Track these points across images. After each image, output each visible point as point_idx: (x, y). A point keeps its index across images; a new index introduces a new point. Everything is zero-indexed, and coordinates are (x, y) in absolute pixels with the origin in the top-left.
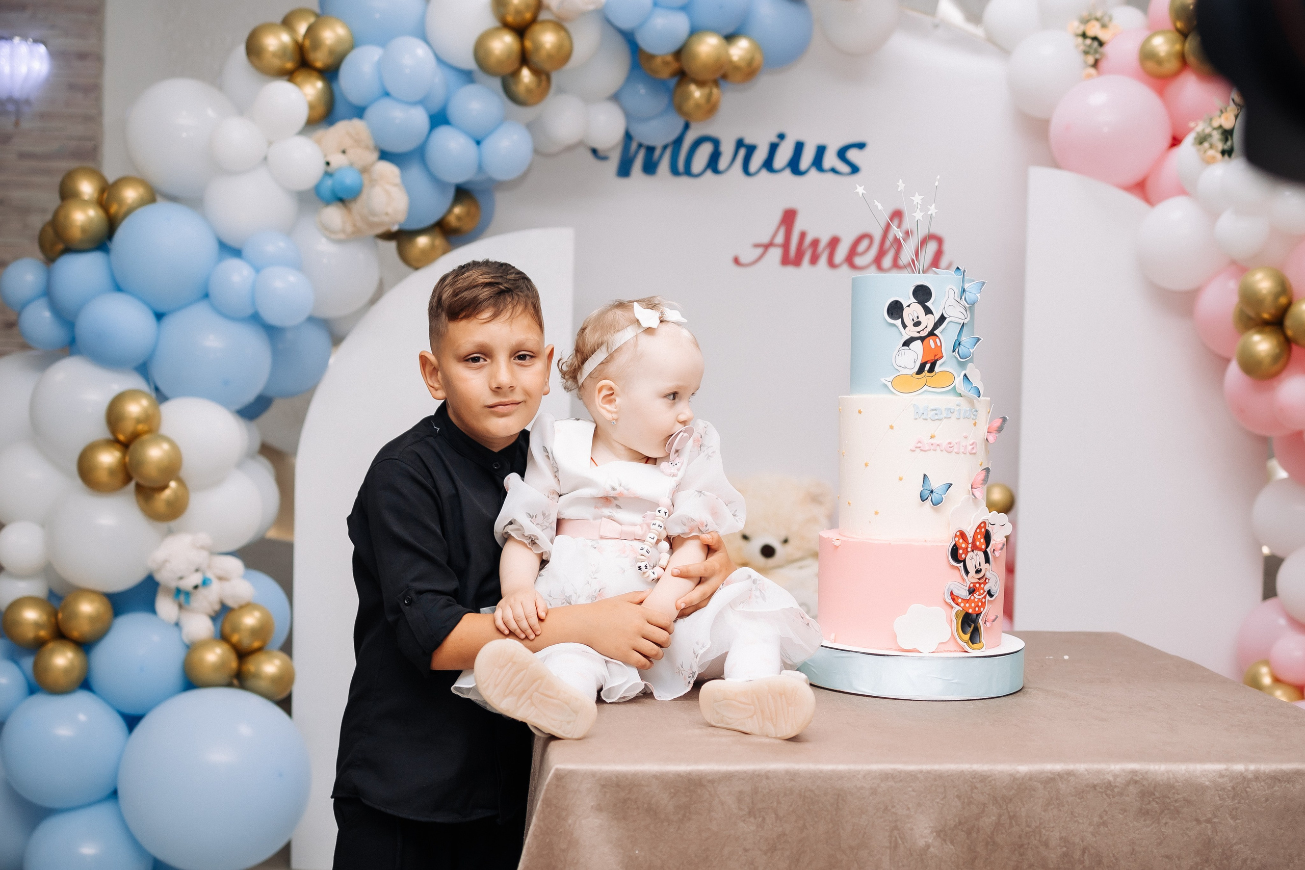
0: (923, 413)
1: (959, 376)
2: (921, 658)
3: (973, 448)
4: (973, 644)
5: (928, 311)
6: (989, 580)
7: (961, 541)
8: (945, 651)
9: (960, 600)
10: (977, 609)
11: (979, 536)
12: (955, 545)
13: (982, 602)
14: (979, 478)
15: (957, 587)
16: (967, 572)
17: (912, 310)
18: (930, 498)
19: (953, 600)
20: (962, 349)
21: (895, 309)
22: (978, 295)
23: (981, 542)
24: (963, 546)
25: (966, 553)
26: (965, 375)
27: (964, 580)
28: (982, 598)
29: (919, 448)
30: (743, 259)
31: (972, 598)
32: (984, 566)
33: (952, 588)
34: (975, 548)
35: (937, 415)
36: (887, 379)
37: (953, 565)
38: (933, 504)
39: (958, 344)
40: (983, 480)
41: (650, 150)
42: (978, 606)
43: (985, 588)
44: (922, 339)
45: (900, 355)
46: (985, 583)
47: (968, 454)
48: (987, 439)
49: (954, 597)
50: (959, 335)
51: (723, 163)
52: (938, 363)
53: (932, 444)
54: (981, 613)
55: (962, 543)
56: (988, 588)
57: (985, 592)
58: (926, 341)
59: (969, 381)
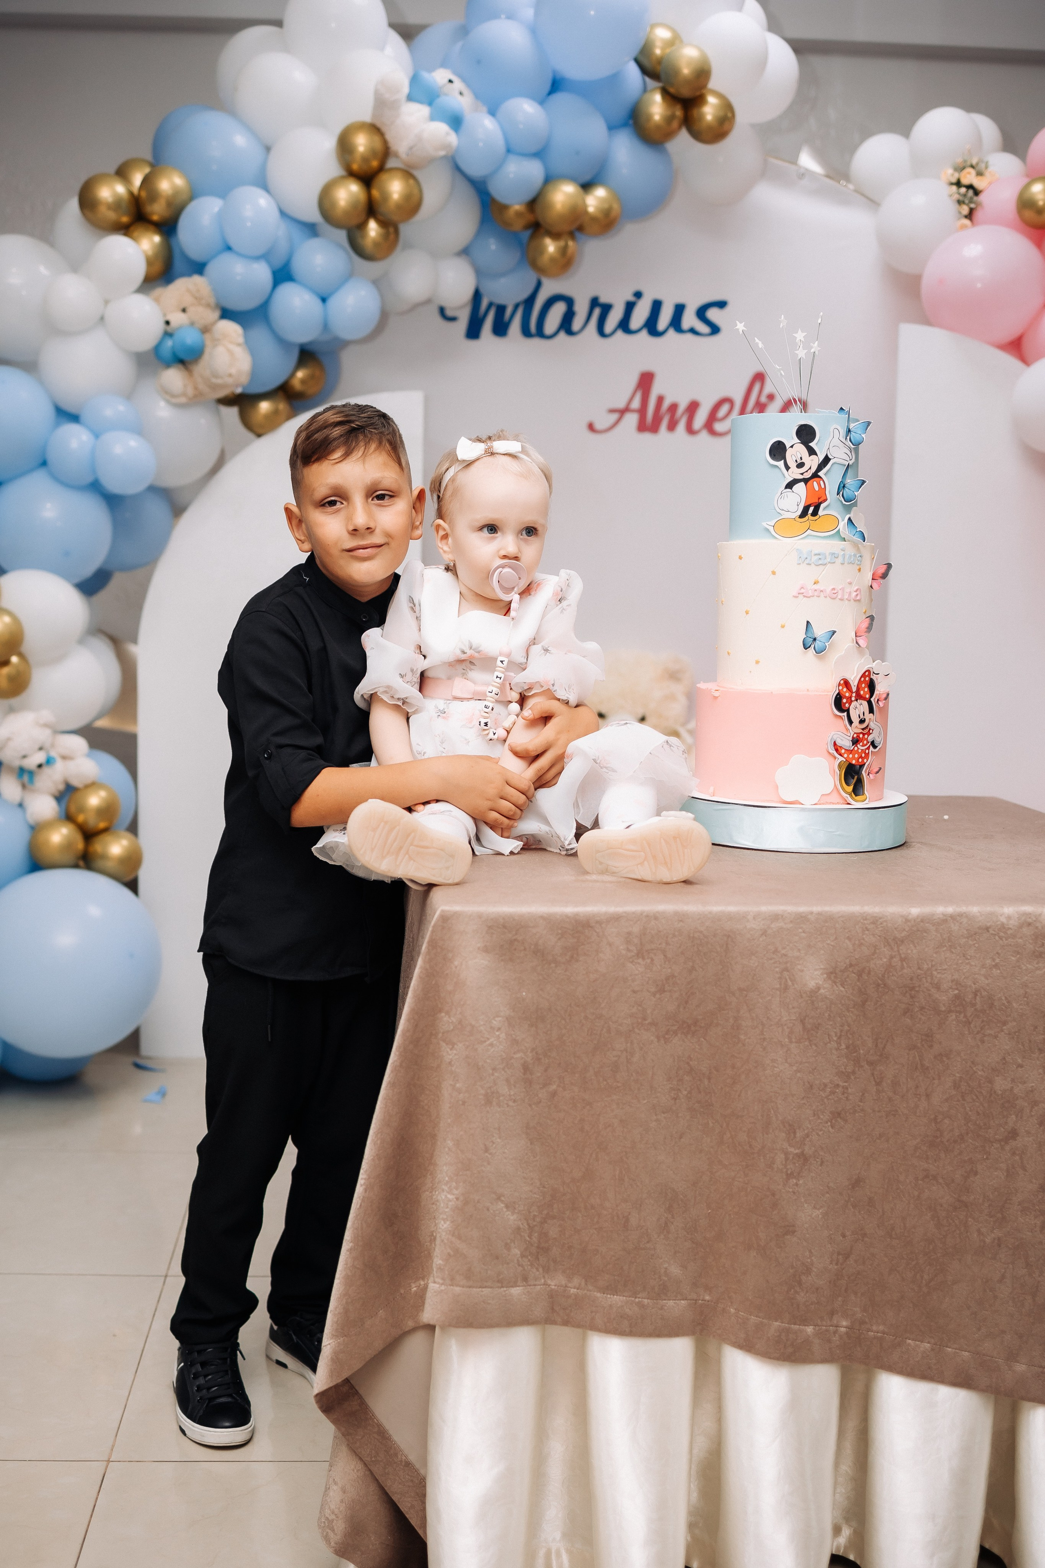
0: (807, 558)
1: (843, 520)
2: (803, 810)
3: (857, 595)
4: (857, 796)
5: (812, 452)
6: (873, 730)
7: (845, 690)
8: (827, 803)
9: (843, 751)
10: (860, 760)
11: (863, 685)
12: (838, 694)
13: (865, 753)
14: (864, 626)
15: (843, 738)
16: (851, 722)
17: (796, 451)
18: (813, 646)
19: (837, 750)
20: (847, 492)
21: (778, 450)
22: (863, 436)
23: (866, 690)
24: (847, 695)
25: (850, 702)
26: (850, 519)
27: (847, 730)
28: (866, 749)
29: (802, 594)
30: (598, 426)
31: (856, 748)
32: (868, 716)
33: (835, 738)
34: (859, 697)
35: (821, 560)
36: (769, 523)
37: (836, 715)
38: (816, 652)
39: (842, 487)
40: (867, 628)
41: (501, 309)
42: (861, 757)
43: (869, 739)
44: (806, 481)
45: (783, 497)
46: (869, 734)
47: (852, 600)
48: (871, 586)
49: (837, 748)
50: (844, 477)
51: (577, 324)
52: (822, 506)
53: (816, 590)
54: (865, 764)
55: (846, 692)
56: (871, 739)
57: (869, 742)
58: (810, 483)
59: (854, 525)
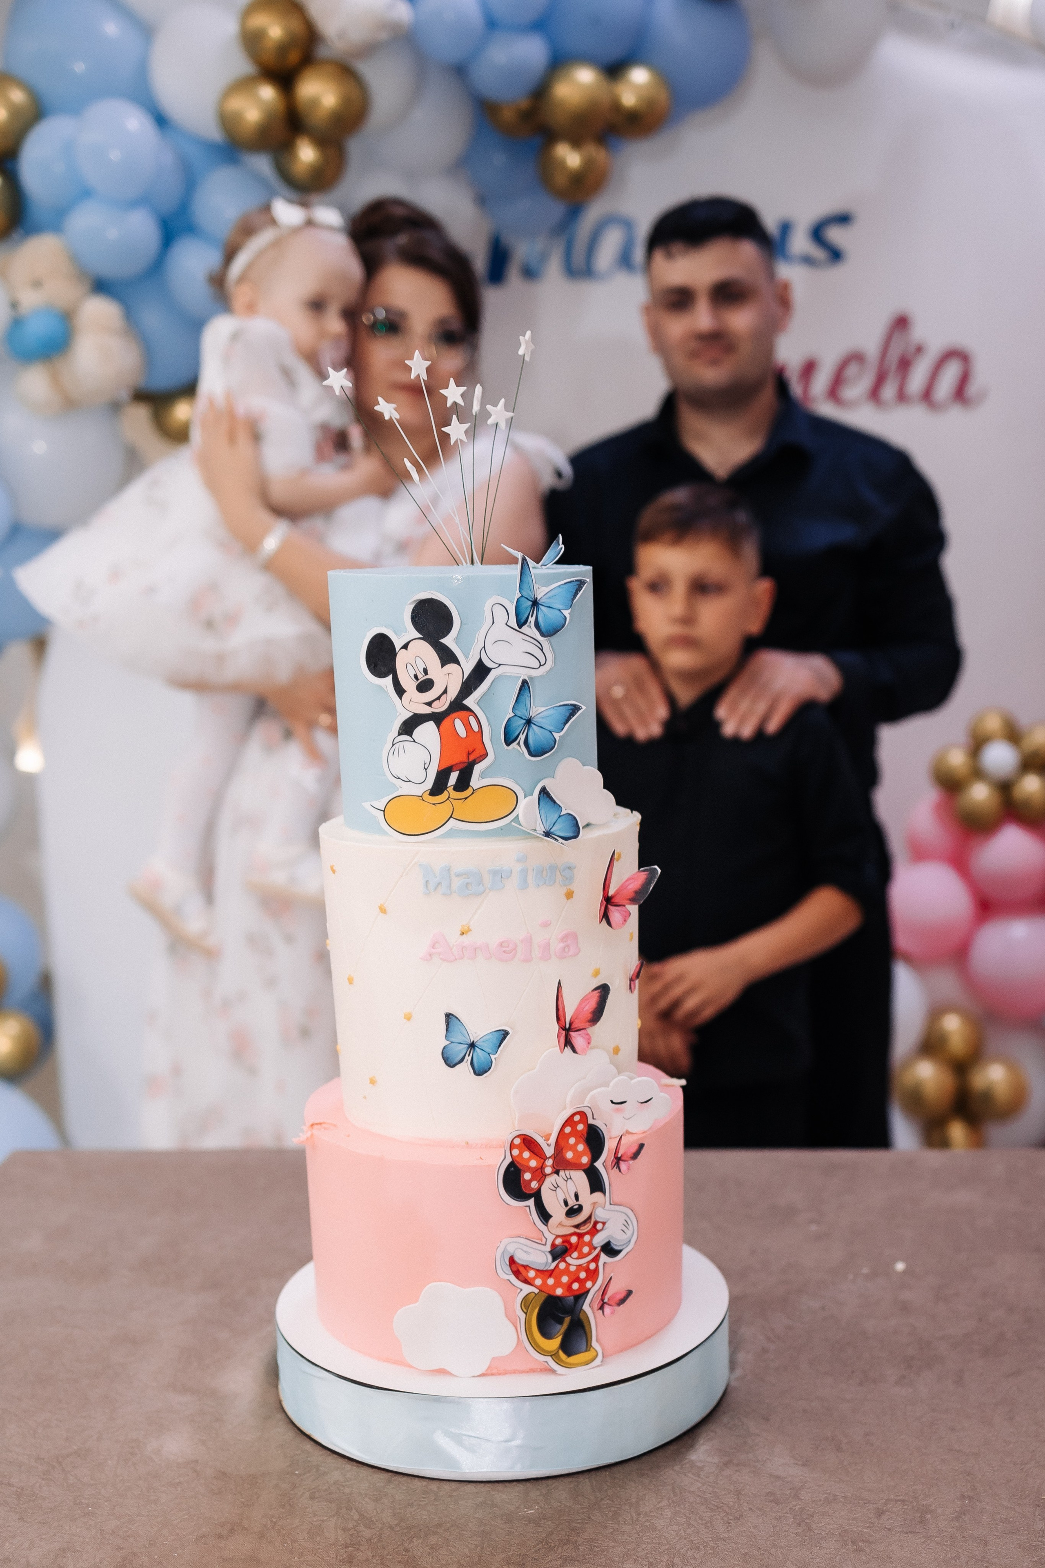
0: (440, 883)
1: (529, 794)
3: (567, 946)
4: (569, 1354)
5: (447, 657)
6: (604, 1223)
7: (526, 1154)
8: (507, 1372)
10: (576, 1286)
12: (512, 1164)
13: (587, 1270)
16: (545, 1216)
17: (414, 655)
18: (468, 1059)
19: (517, 1273)
21: (381, 654)
22: (566, 613)
23: (579, 1150)
24: (533, 1163)
25: (541, 1177)
27: (537, 1231)
28: (589, 1263)
29: (437, 952)
31: (562, 1265)
32: (588, 1199)
33: (511, 1249)
34: (561, 1164)
35: (470, 887)
36: (373, 806)
37: (508, 1207)
38: (474, 1071)
40: (593, 1012)
42: (577, 1280)
43: (595, 1241)
44: (438, 718)
45: (394, 754)
46: (594, 1231)
47: (554, 958)
49: (517, 1269)
52: (478, 769)
53: (465, 947)
54: (588, 1291)
55: (530, 1159)
56: (603, 1240)
57: (595, 1248)
58: (446, 723)
59: (554, 802)
